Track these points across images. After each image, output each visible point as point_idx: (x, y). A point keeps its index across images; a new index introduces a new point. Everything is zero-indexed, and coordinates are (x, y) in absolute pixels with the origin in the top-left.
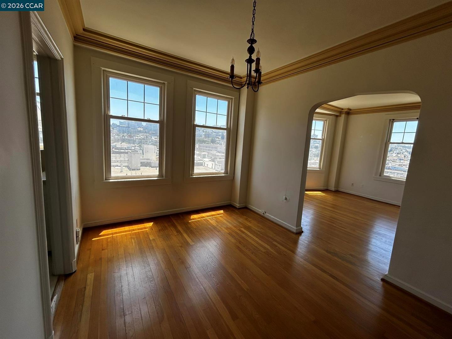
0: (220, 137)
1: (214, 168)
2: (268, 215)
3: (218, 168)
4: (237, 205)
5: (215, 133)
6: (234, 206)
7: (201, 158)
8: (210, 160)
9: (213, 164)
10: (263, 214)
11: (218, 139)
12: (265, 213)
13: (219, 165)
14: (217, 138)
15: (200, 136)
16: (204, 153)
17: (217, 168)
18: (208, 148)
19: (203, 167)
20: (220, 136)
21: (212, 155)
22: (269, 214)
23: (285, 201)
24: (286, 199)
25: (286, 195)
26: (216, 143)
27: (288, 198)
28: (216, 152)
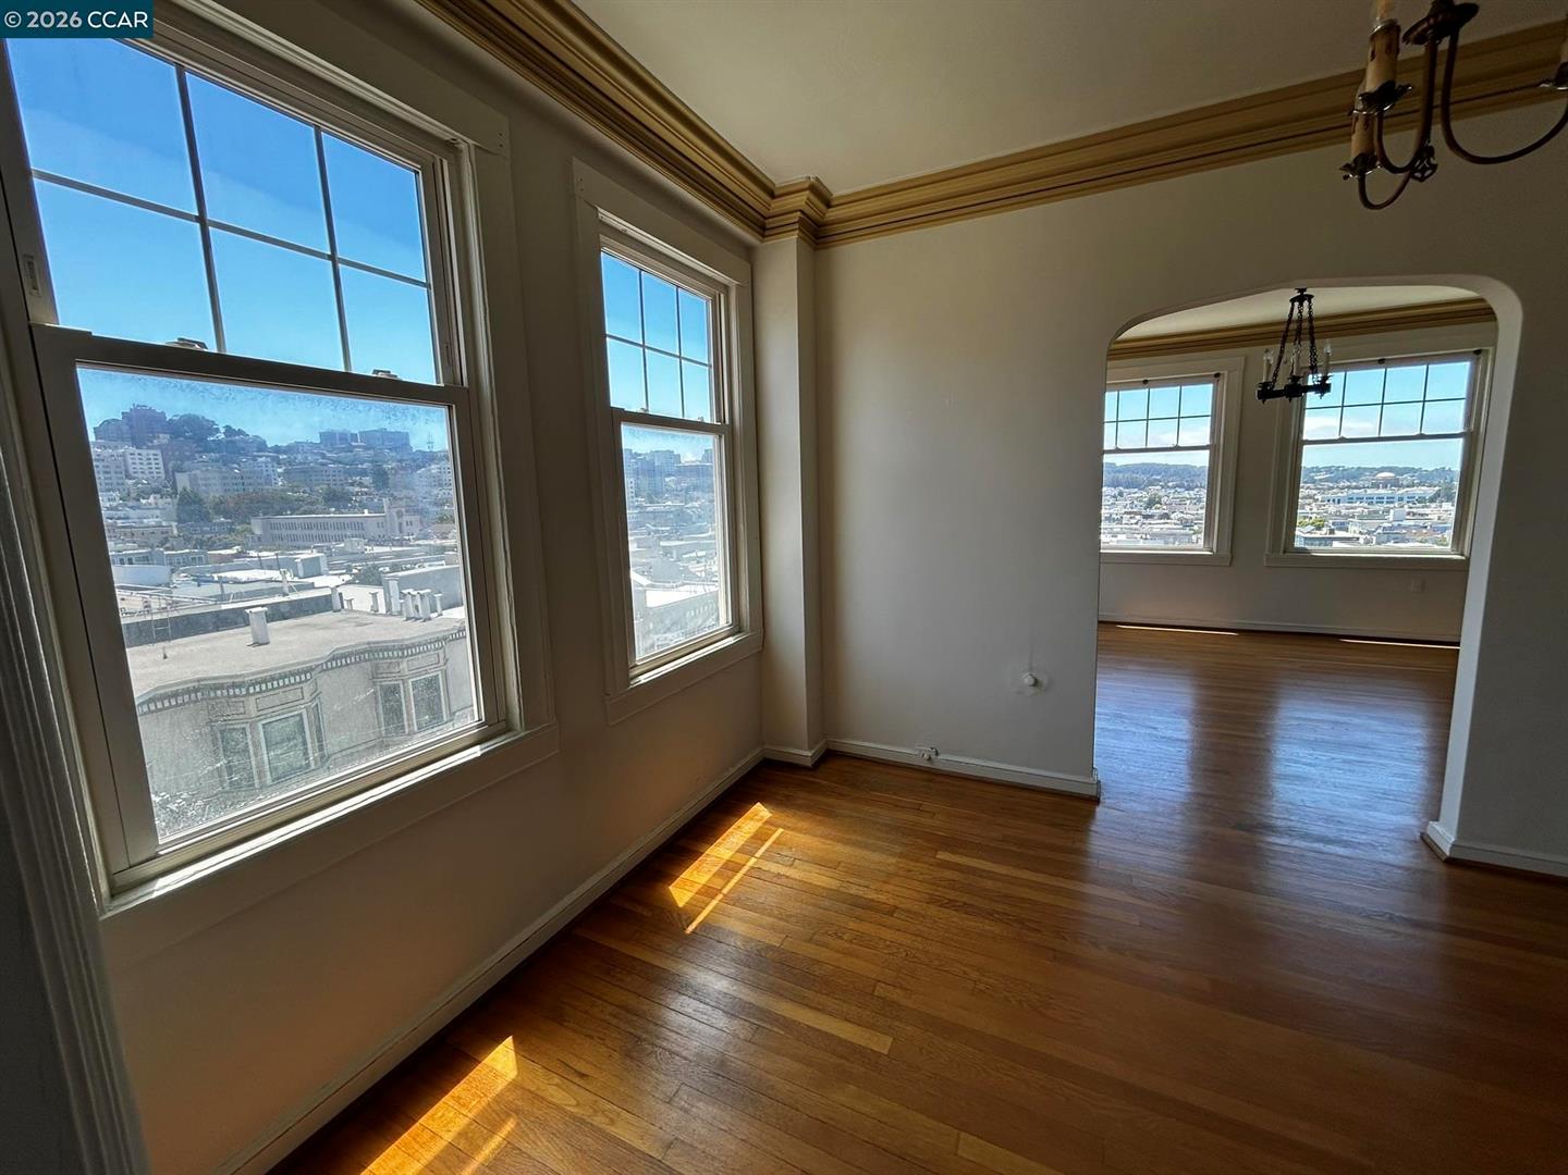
0: (367, 480)
1: (382, 610)
2: (949, 761)
3: (417, 607)
4: (806, 754)
5: (340, 463)
6: (796, 762)
7: (296, 579)
8: (347, 578)
9: (374, 595)
10: (930, 759)
11: (357, 489)
12: (937, 754)
13: (422, 596)
14: (352, 484)
15: (263, 480)
16: (306, 555)
17: (412, 610)
18: (314, 532)
19: (338, 616)
20: (364, 473)
21: (346, 557)
22: (954, 753)
23: (1032, 691)
24: (1036, 683)
25: (1031, 669)
26: (353, 507)
27: (1043, 679)
28: (363, 541)
